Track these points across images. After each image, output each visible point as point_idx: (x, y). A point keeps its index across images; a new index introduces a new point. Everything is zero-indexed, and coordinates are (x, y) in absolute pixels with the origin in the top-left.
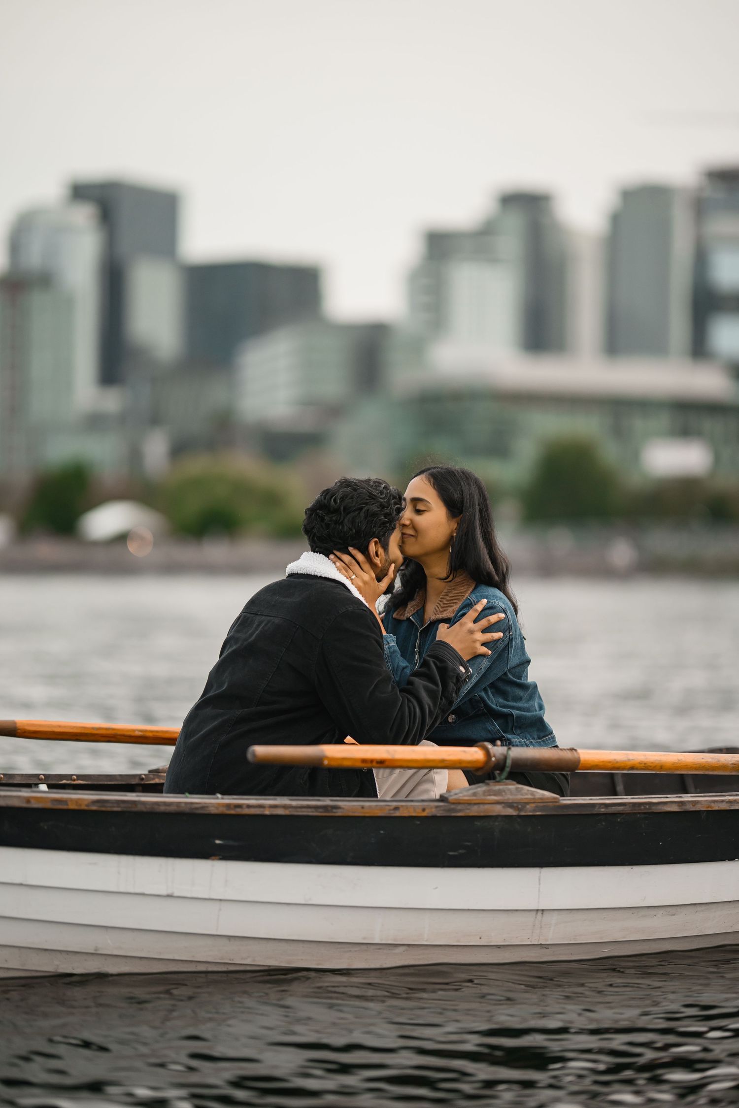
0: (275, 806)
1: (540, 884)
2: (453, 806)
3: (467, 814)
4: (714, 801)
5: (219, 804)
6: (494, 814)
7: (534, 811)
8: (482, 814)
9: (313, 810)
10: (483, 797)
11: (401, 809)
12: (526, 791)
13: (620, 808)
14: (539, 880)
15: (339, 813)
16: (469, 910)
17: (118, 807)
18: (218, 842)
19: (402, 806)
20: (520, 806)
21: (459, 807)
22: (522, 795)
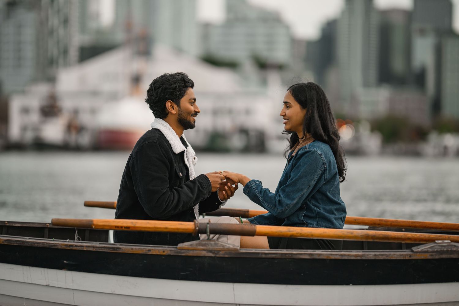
0: (89, 247)
1: (234, 291)
2: (179, 251)
3: (187, 255)
4: (331, 254)
5: (62, 244)
6: (202, 255)
7: (224, 254)
8: (195, 255)
9: (107, 249)
10: (195, 247)
11: (152, 251)
12: (219, 245)
13: (274, 256)
14: (234, 289)
15: (120, 251)
16: (196, 302)
17: (16, 243)
18: (65, 262)
19: (153, 249)
20: (216, 252)
21: (183, 251)
22: (217, 246)
